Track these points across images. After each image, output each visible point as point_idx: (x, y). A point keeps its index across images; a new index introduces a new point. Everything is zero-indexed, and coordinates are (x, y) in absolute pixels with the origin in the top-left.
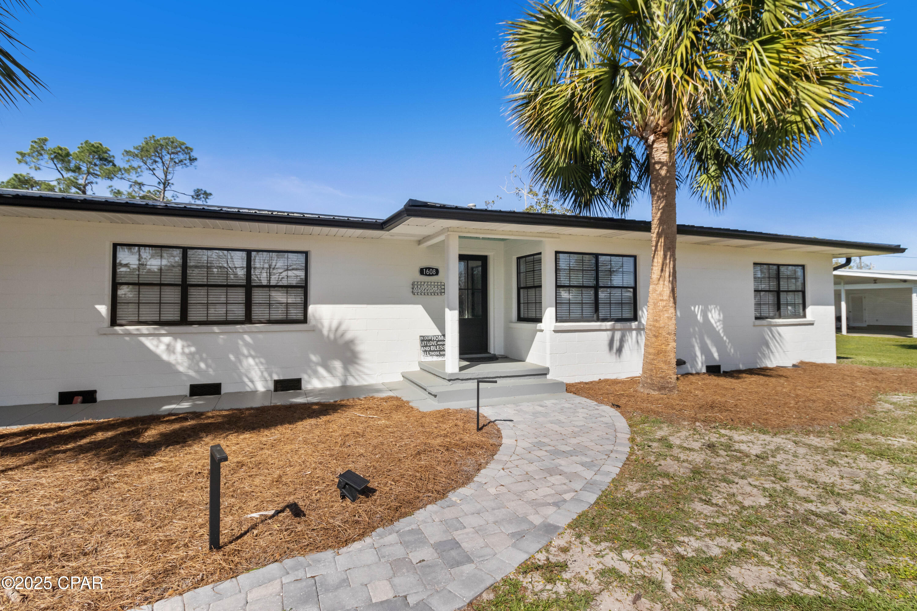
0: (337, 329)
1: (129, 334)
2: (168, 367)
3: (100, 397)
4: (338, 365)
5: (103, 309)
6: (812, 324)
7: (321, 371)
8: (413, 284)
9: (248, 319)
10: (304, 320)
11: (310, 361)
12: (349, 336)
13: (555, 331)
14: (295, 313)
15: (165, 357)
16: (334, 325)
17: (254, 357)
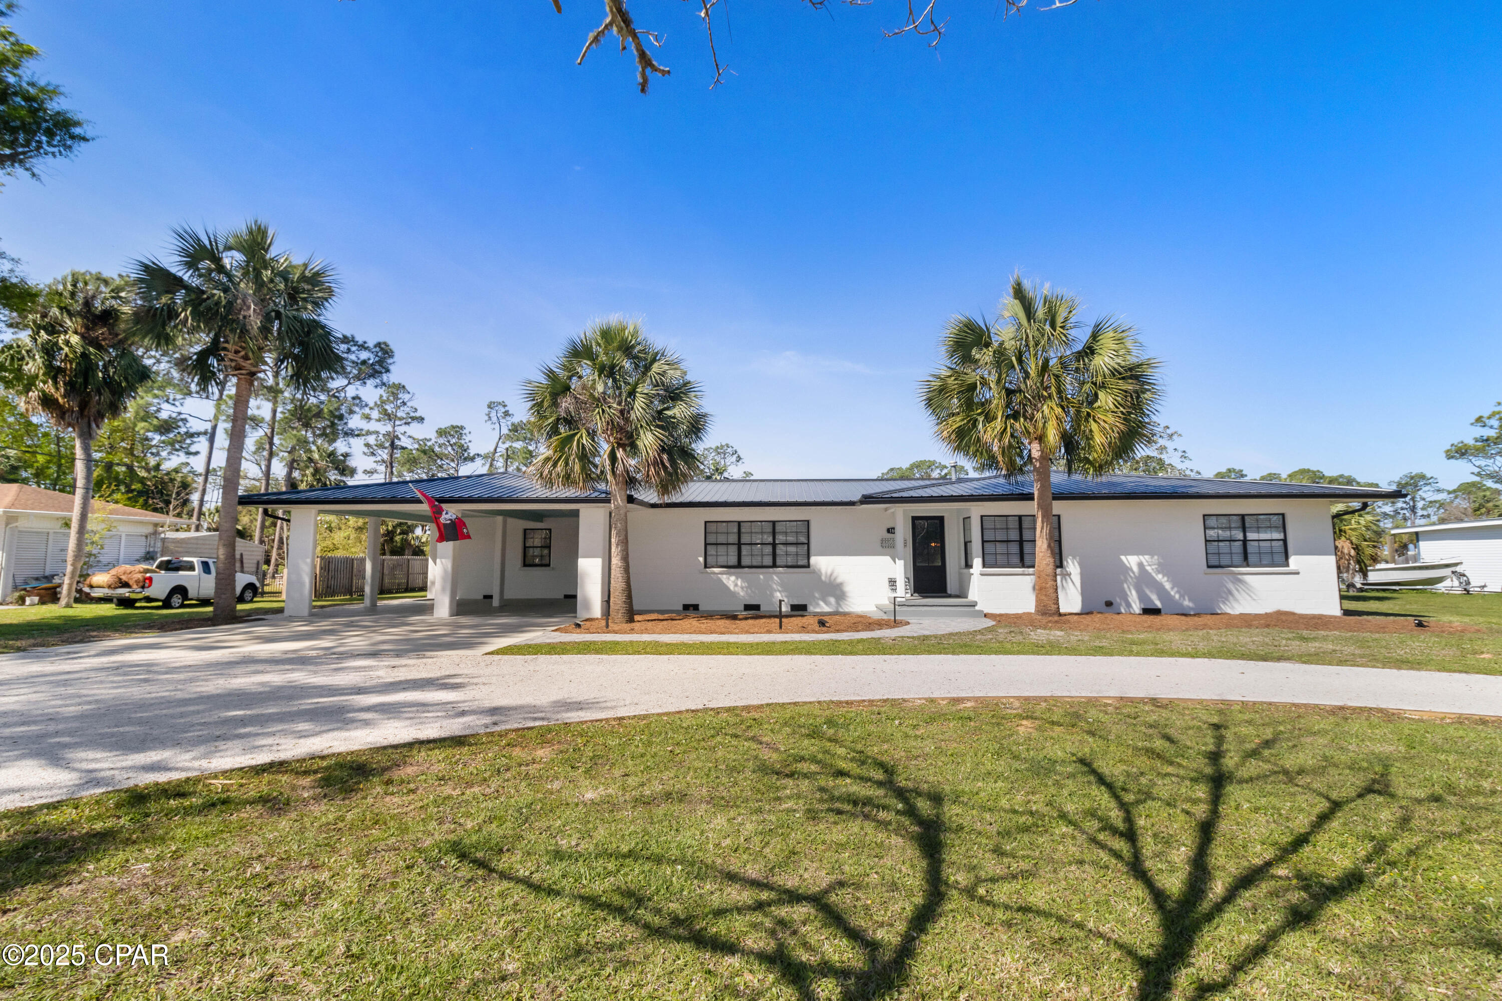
0: (831, 575)
1: (714, 573)
2: (733, 595)
3: (701, 608)
4: (832, 600)
5: (701, 559)
6: (1298, 573)
7: (822, 603)
8: (882, 540)
9: (774, 565)
10: (808, 566)
11: (815, 597)
12: (839, 580)
13: (982, 575)
14: (803, 562)
15: (732, 588)
16: (829, 573)
17: (780, 591)
